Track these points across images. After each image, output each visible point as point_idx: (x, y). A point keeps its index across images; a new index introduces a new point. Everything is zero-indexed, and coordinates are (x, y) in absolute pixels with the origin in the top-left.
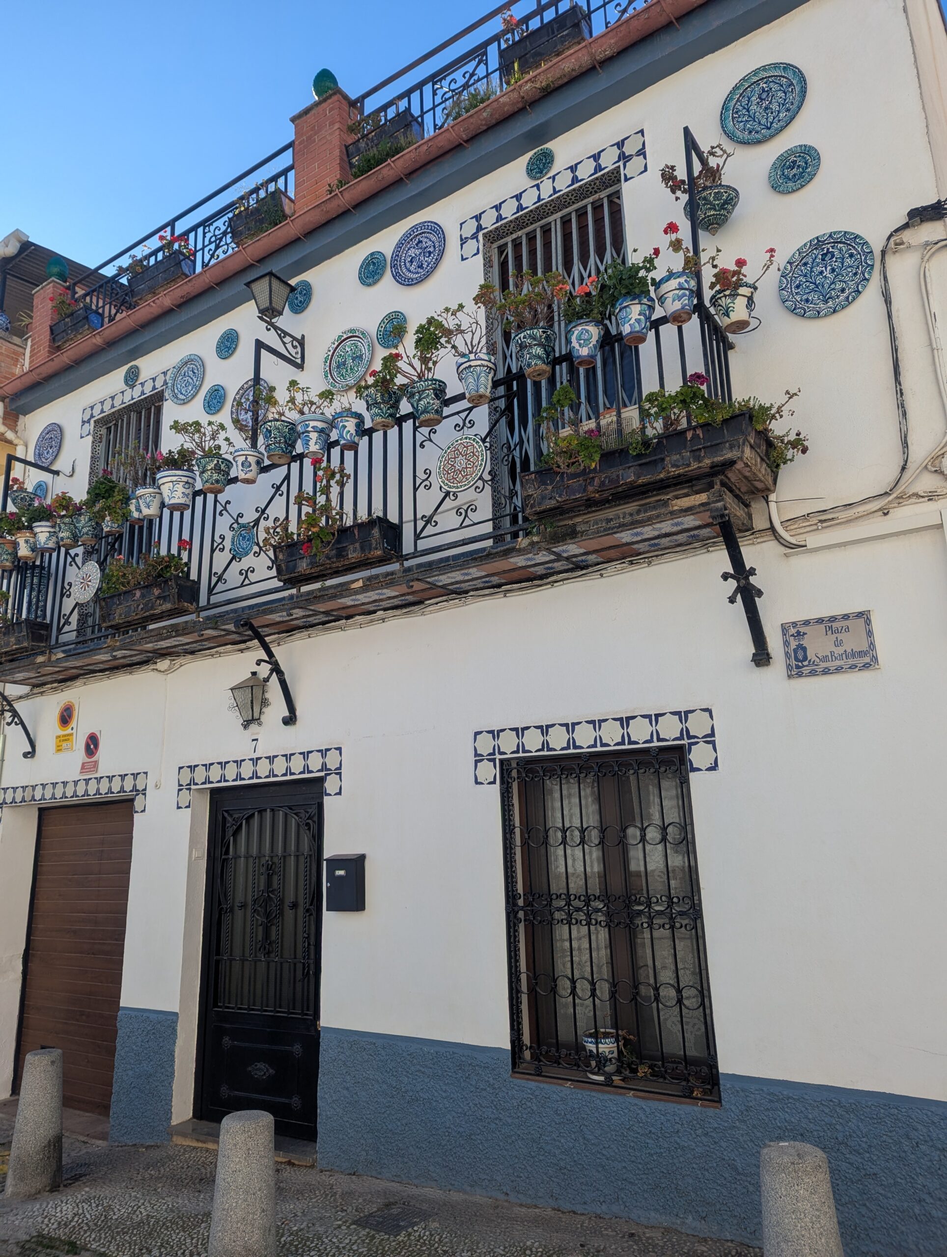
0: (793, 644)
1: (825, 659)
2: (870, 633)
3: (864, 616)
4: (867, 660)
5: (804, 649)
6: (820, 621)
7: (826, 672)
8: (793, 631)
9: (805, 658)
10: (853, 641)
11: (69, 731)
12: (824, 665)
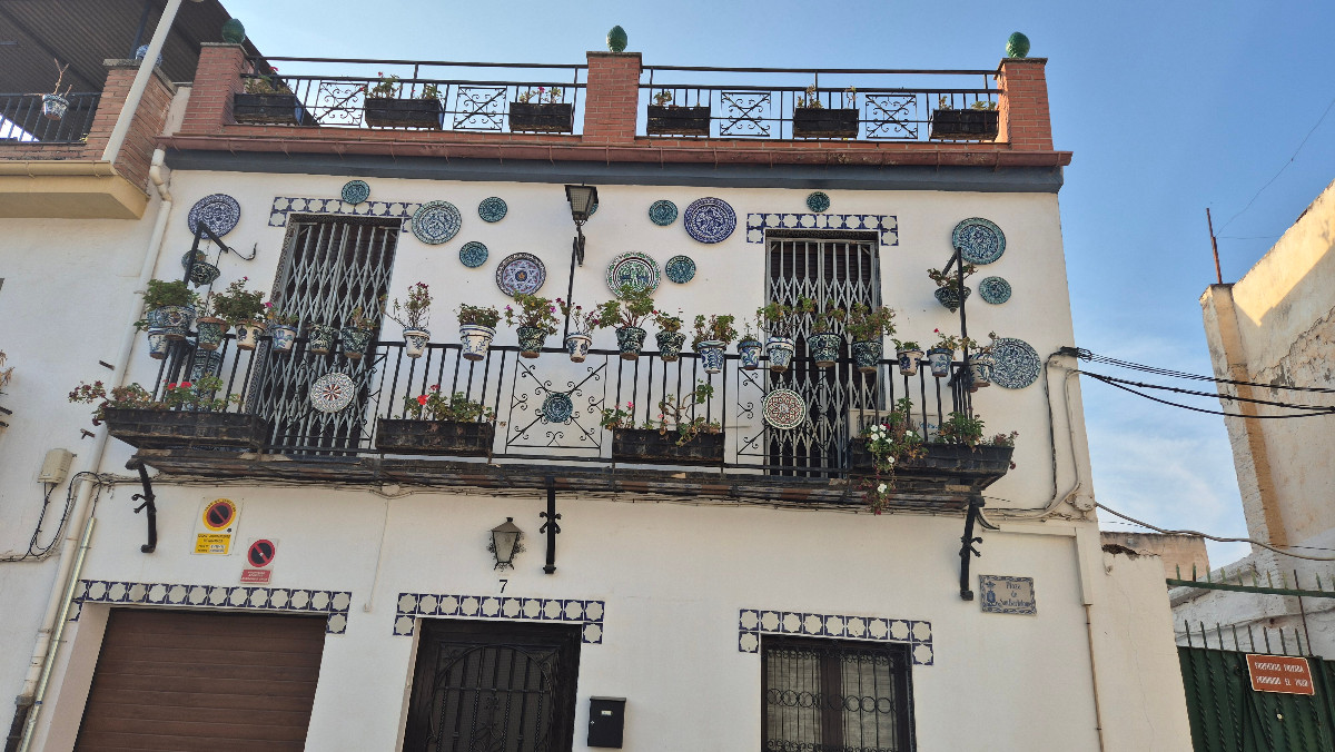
0: (987, 589)
1: (1005, 603)
2: (1032, 593)
3: (1029, 581)
4: (1029, 608)
5: (994, 595)
6: (1003, 578)
7: (1006, 611)
8: (986, 581)
9: (994, 600)
10: (1023, 596)
11: (222, 531)
12: (1005, 607)
